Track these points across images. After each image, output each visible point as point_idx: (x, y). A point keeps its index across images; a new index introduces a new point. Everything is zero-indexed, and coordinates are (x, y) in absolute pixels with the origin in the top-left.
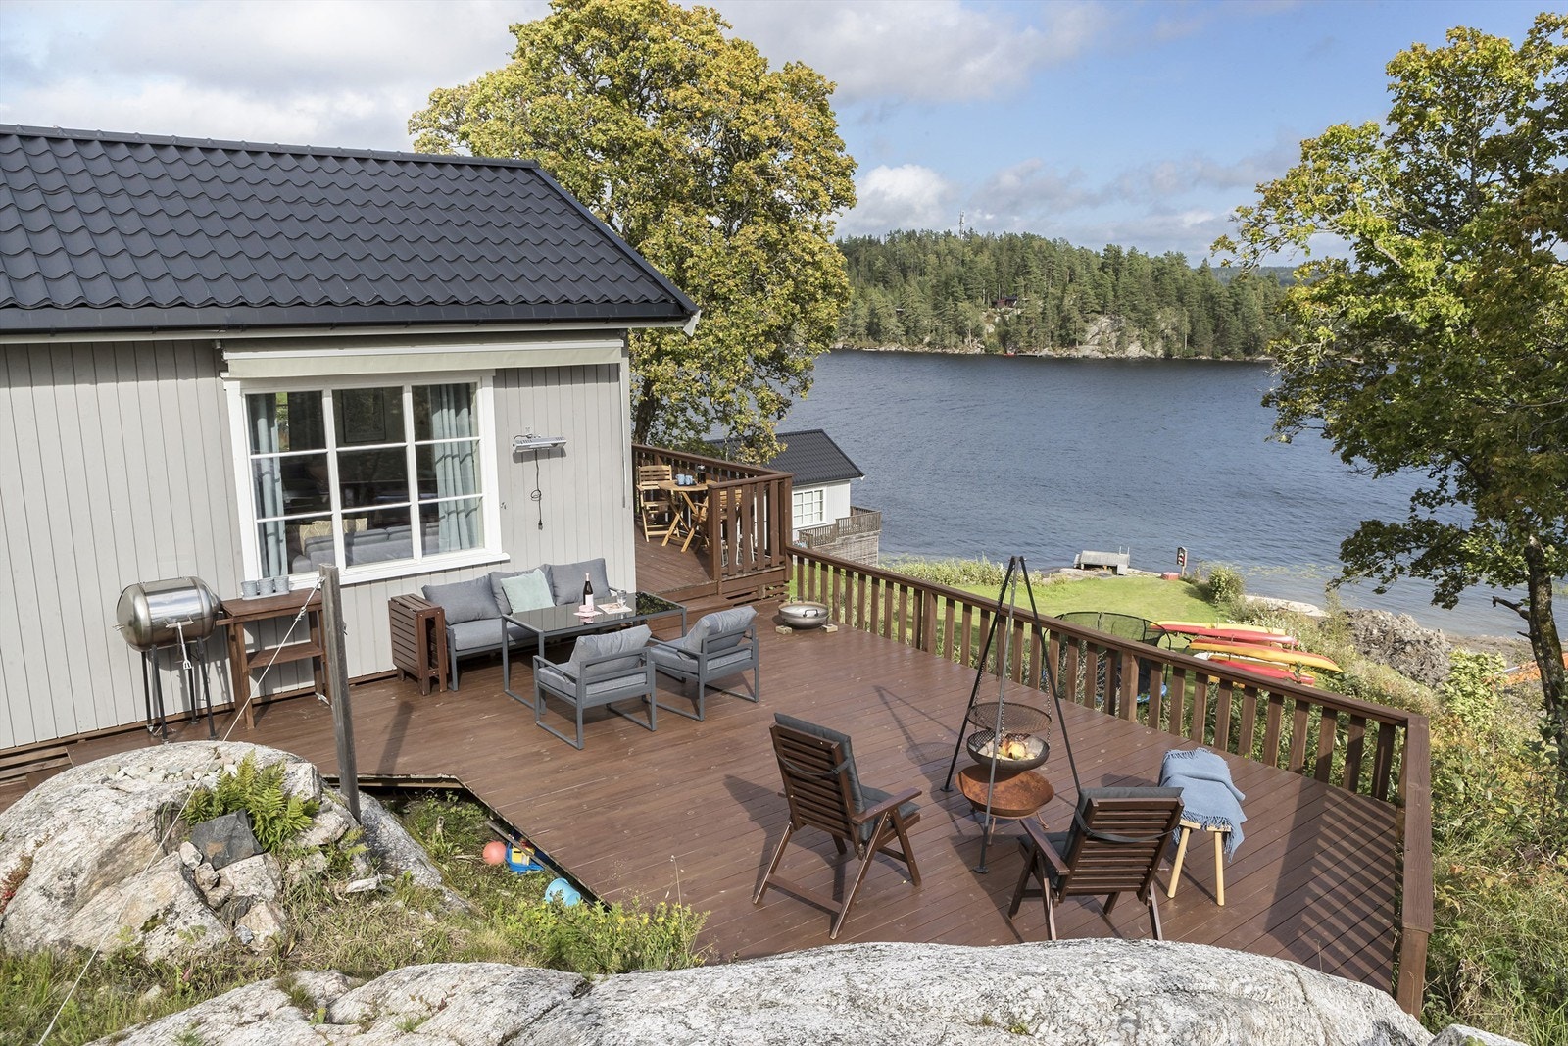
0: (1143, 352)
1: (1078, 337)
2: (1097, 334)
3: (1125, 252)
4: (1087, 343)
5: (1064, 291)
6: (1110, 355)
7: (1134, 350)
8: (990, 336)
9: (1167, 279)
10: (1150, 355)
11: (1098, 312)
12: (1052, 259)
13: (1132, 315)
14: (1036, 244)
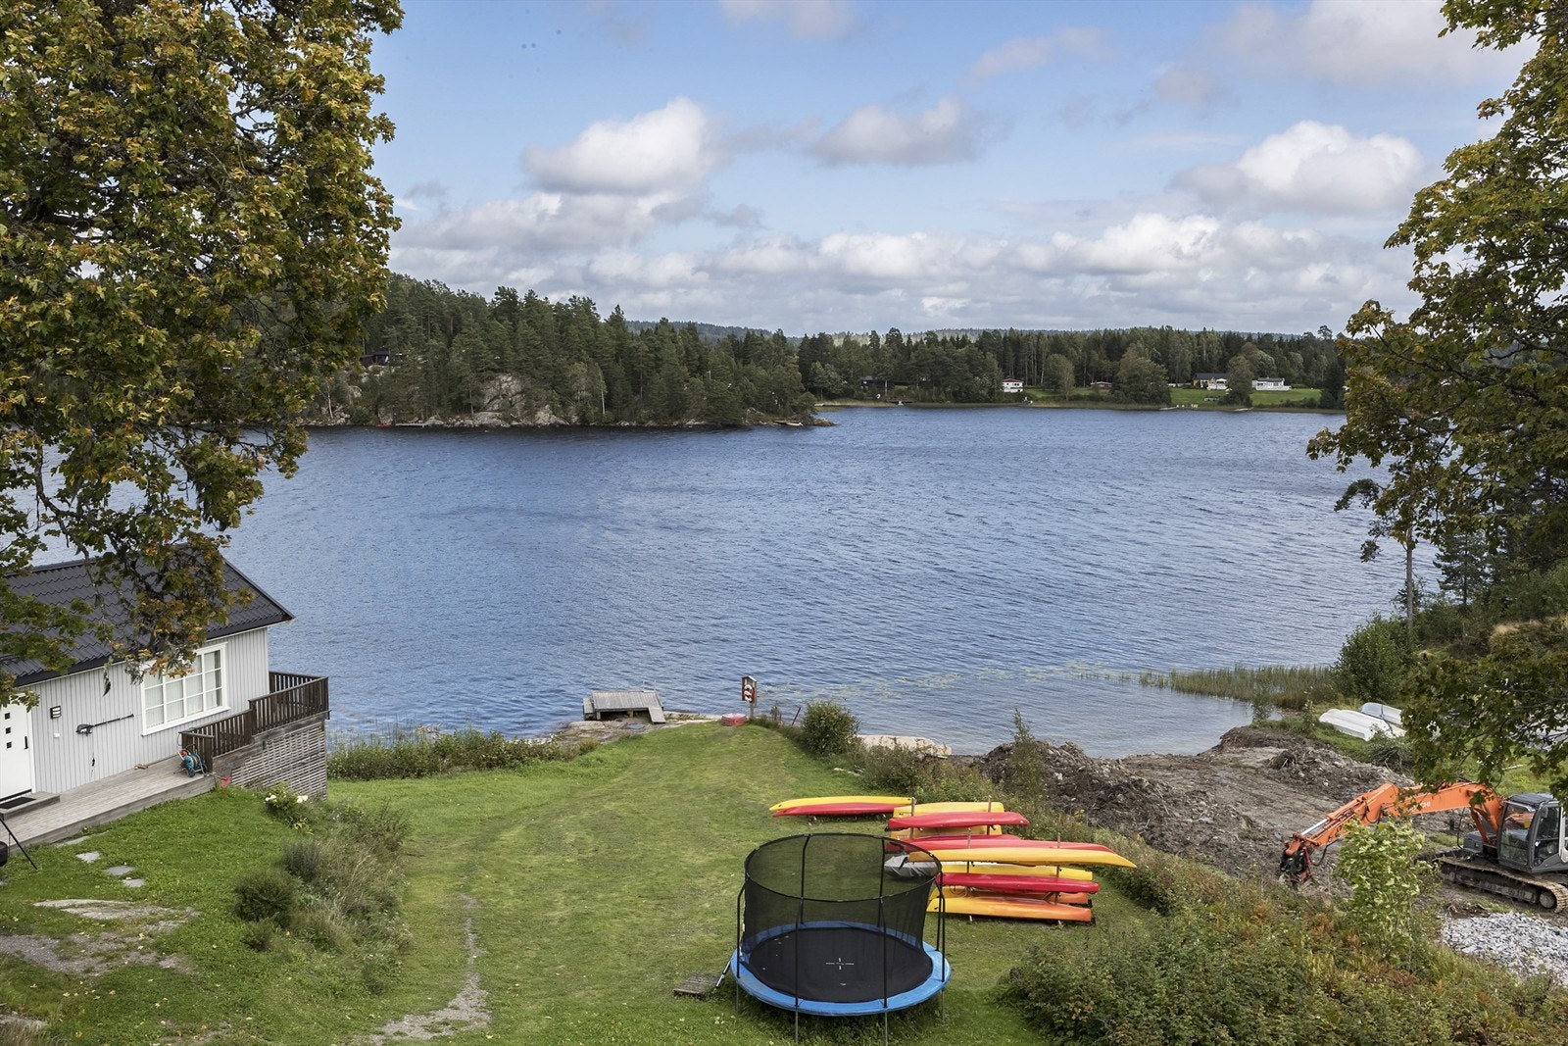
0: (554, 419)
1: (473, 401)
2: (496, 397)
3: (521, 297)
4: (485, 409)
5: (449, 345)
6: (514, 423)
7: (544, 417)
8: (356, 401)
9: (573, 329)
10: (562, 422)
11: (495, 371)
12: (428, 303)
13: (538, 373)
14: (403, 285)
